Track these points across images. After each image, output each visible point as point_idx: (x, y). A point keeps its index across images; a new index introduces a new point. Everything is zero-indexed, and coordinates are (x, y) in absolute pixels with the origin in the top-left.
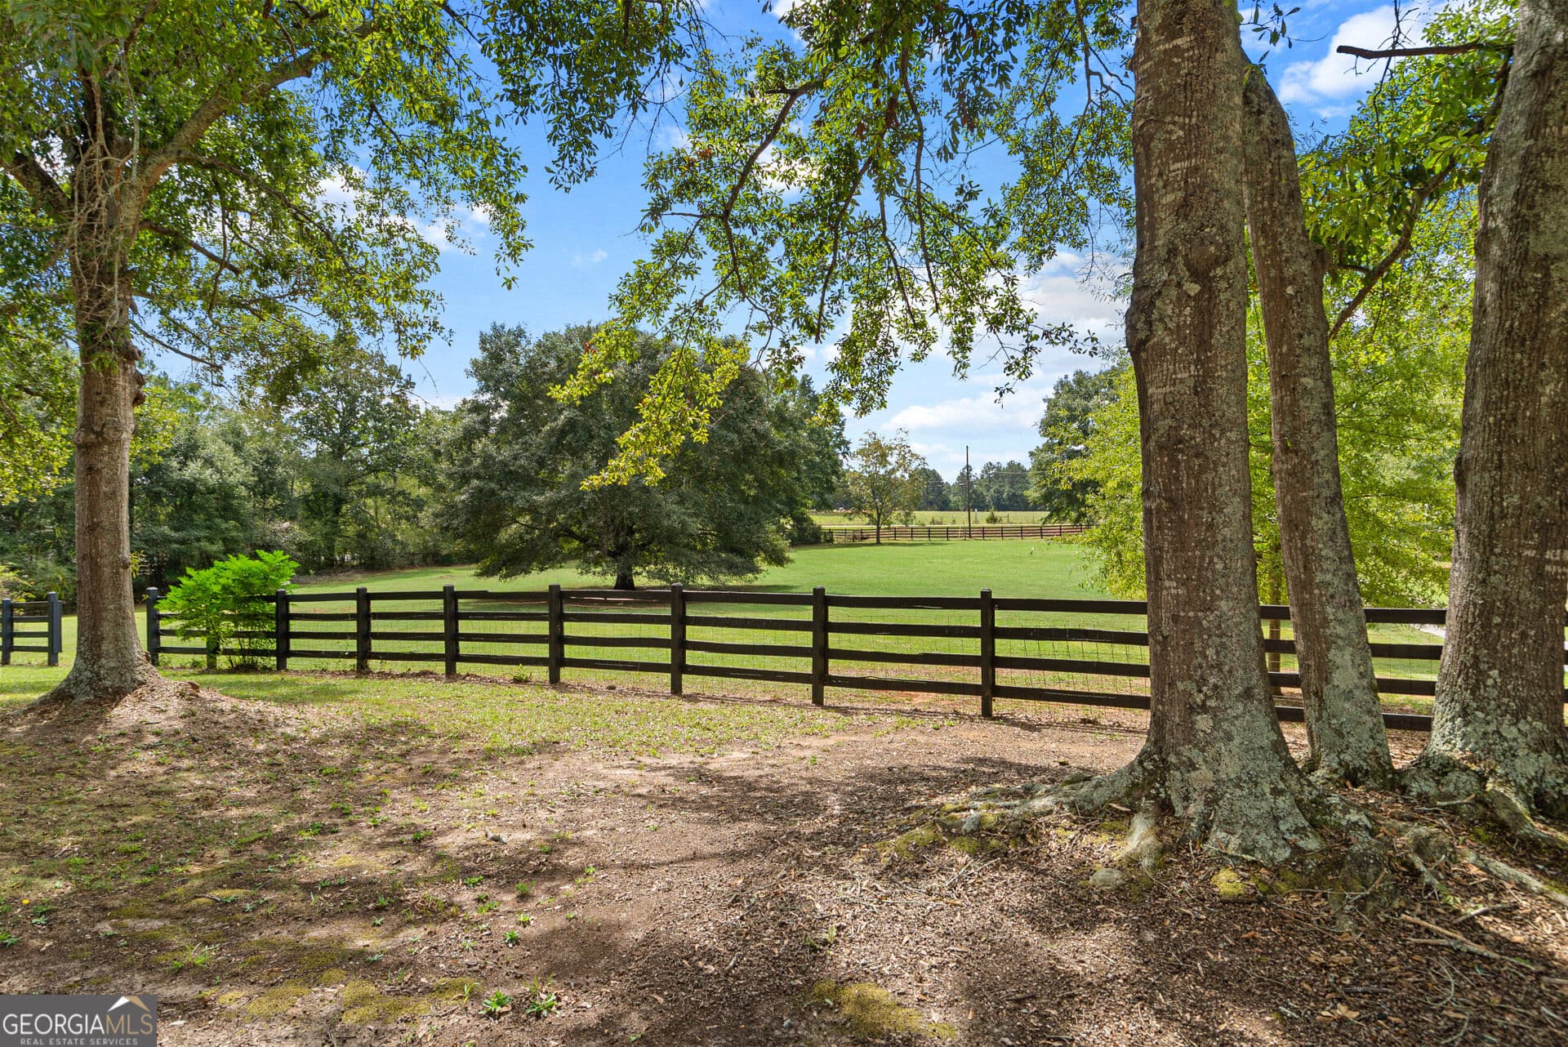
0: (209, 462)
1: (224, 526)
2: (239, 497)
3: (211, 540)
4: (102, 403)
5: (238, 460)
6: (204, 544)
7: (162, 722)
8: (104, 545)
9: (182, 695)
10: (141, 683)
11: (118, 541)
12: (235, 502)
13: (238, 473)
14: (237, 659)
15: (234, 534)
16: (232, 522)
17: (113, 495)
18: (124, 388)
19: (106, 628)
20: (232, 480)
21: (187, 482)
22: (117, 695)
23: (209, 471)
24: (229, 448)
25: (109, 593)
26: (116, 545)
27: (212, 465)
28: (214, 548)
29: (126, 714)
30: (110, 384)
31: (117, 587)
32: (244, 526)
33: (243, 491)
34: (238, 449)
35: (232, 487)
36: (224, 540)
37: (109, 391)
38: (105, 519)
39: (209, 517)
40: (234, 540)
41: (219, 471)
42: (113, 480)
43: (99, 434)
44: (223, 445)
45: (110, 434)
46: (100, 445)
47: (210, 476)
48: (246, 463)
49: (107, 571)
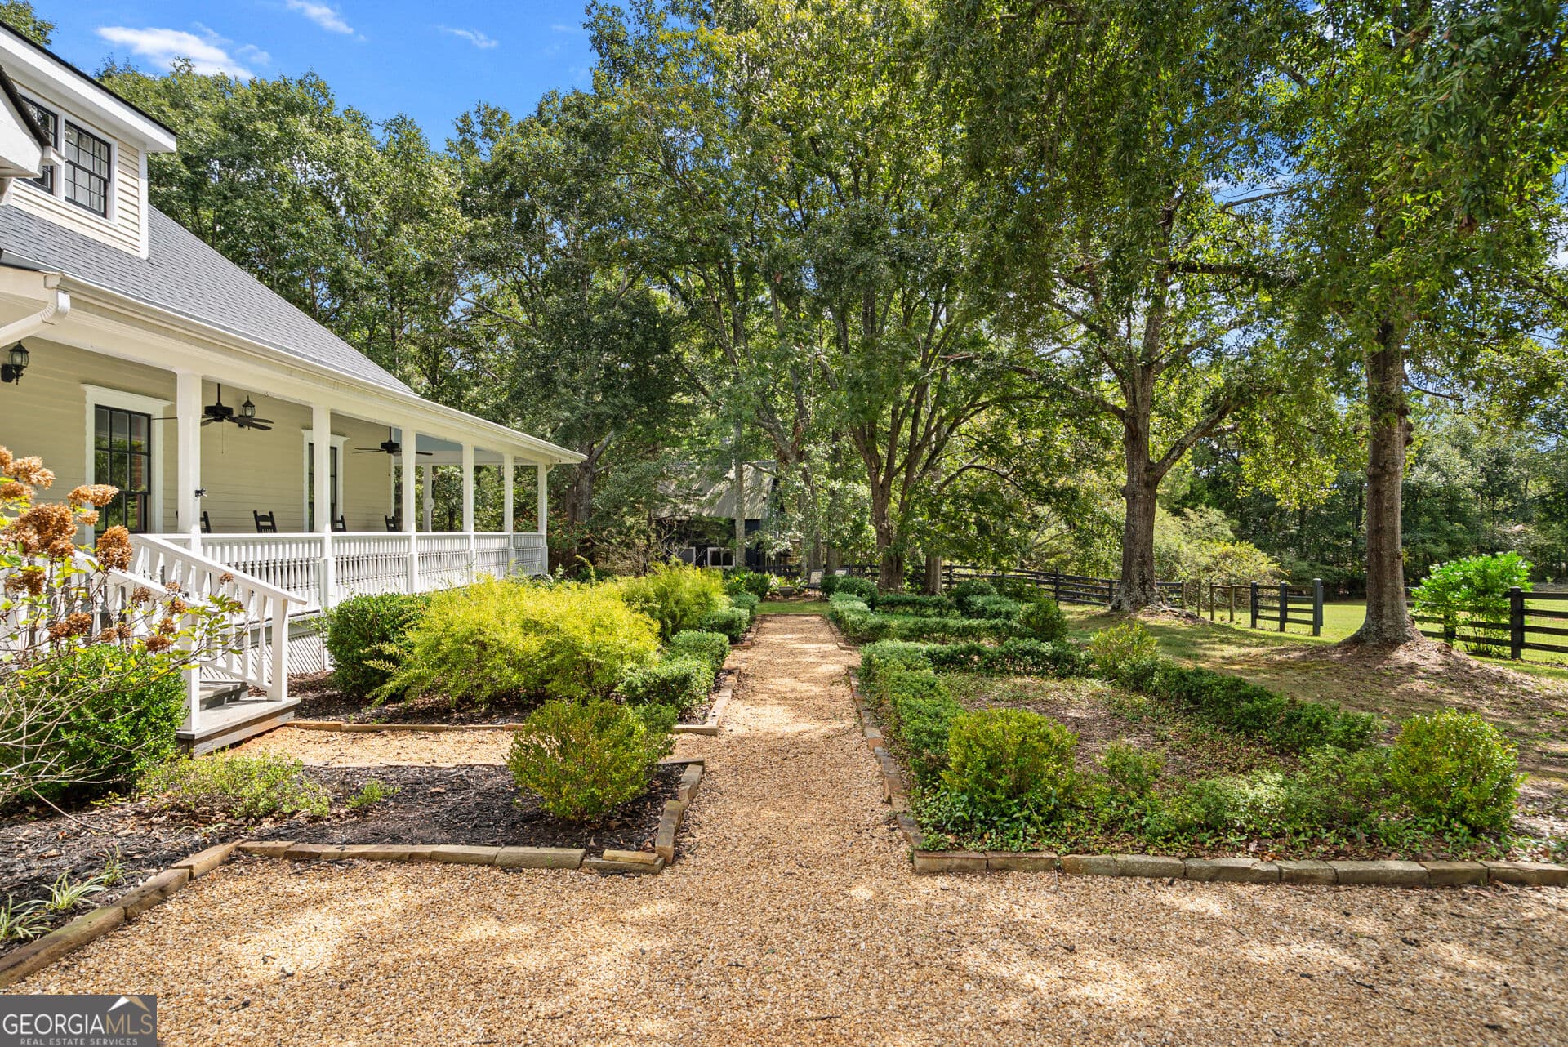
0: (1435, 466)
1: (1449, 528)
2: (1466, 500)
3: (1435, 542)
4: (1385, 447)
5: (1464, 462)
6: (1429, 545)
7: (1427, 665)
8: (1384, 542)
9: (1439, 651)
10: (1410, 639)
11: (1394, 540)
12: (1461, 504)
13: (1465, 475)
14: (1473, 645)
15: (1460, 536)
16: (1458, 525)
17: (1392, 508)
18: (1399, 434)
19: (1386, 598)
20: (1458, 482)
21: (1414, 487)
22: (1394, 644)
23: (1435, 475)
24: (1457, 451)
25: (1388, 575)
26: (1393, 543)
27: (1438, 468)
28: (1439, 550)
29: (1402, 655)
30: (1391, 433)
31: (1393, 571)
32: (1472, 530)
33: (1470, 494)
34: (1465, 451)
35: (1458, 490)
36: (1450, 542)
37: (1390, 438)
38: (1385, 524)
39: (1435, 520)
40: (1460, 543)
41: (1444, 475)
42: (1392, 498)
43: (1383, 468)
44: (1449, 448)
45: (1391, 467)
46: (1383, 475)
47: (1436, 480)
48: (1473, 465)
49: (1387, 560)
